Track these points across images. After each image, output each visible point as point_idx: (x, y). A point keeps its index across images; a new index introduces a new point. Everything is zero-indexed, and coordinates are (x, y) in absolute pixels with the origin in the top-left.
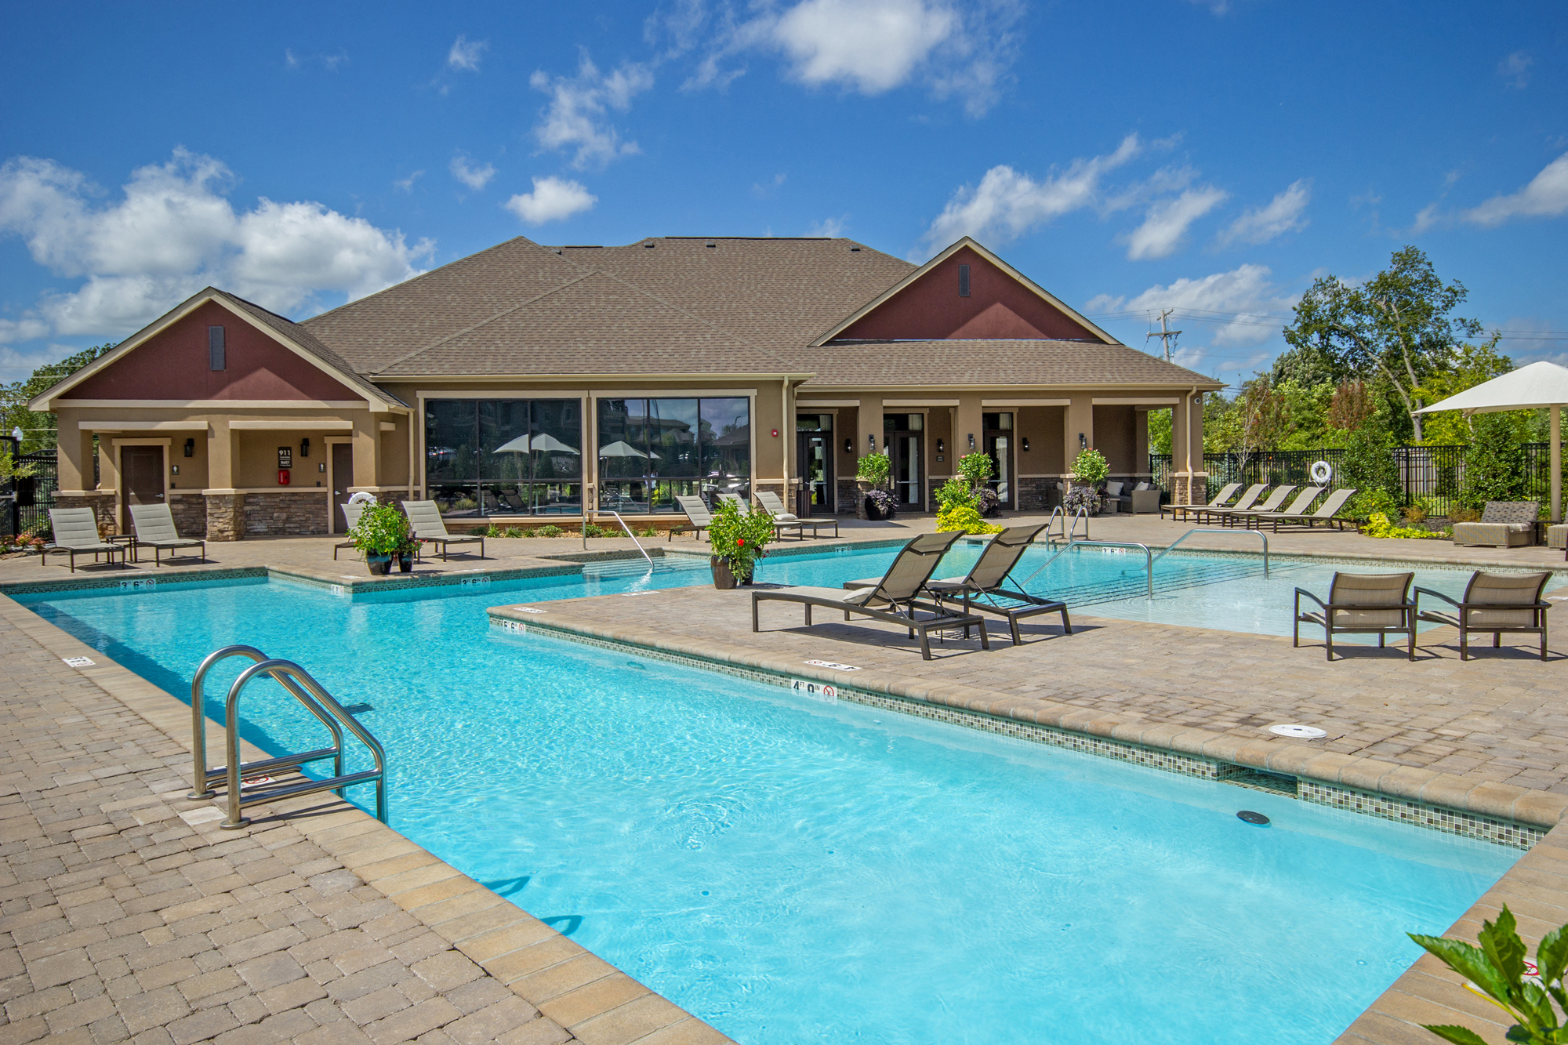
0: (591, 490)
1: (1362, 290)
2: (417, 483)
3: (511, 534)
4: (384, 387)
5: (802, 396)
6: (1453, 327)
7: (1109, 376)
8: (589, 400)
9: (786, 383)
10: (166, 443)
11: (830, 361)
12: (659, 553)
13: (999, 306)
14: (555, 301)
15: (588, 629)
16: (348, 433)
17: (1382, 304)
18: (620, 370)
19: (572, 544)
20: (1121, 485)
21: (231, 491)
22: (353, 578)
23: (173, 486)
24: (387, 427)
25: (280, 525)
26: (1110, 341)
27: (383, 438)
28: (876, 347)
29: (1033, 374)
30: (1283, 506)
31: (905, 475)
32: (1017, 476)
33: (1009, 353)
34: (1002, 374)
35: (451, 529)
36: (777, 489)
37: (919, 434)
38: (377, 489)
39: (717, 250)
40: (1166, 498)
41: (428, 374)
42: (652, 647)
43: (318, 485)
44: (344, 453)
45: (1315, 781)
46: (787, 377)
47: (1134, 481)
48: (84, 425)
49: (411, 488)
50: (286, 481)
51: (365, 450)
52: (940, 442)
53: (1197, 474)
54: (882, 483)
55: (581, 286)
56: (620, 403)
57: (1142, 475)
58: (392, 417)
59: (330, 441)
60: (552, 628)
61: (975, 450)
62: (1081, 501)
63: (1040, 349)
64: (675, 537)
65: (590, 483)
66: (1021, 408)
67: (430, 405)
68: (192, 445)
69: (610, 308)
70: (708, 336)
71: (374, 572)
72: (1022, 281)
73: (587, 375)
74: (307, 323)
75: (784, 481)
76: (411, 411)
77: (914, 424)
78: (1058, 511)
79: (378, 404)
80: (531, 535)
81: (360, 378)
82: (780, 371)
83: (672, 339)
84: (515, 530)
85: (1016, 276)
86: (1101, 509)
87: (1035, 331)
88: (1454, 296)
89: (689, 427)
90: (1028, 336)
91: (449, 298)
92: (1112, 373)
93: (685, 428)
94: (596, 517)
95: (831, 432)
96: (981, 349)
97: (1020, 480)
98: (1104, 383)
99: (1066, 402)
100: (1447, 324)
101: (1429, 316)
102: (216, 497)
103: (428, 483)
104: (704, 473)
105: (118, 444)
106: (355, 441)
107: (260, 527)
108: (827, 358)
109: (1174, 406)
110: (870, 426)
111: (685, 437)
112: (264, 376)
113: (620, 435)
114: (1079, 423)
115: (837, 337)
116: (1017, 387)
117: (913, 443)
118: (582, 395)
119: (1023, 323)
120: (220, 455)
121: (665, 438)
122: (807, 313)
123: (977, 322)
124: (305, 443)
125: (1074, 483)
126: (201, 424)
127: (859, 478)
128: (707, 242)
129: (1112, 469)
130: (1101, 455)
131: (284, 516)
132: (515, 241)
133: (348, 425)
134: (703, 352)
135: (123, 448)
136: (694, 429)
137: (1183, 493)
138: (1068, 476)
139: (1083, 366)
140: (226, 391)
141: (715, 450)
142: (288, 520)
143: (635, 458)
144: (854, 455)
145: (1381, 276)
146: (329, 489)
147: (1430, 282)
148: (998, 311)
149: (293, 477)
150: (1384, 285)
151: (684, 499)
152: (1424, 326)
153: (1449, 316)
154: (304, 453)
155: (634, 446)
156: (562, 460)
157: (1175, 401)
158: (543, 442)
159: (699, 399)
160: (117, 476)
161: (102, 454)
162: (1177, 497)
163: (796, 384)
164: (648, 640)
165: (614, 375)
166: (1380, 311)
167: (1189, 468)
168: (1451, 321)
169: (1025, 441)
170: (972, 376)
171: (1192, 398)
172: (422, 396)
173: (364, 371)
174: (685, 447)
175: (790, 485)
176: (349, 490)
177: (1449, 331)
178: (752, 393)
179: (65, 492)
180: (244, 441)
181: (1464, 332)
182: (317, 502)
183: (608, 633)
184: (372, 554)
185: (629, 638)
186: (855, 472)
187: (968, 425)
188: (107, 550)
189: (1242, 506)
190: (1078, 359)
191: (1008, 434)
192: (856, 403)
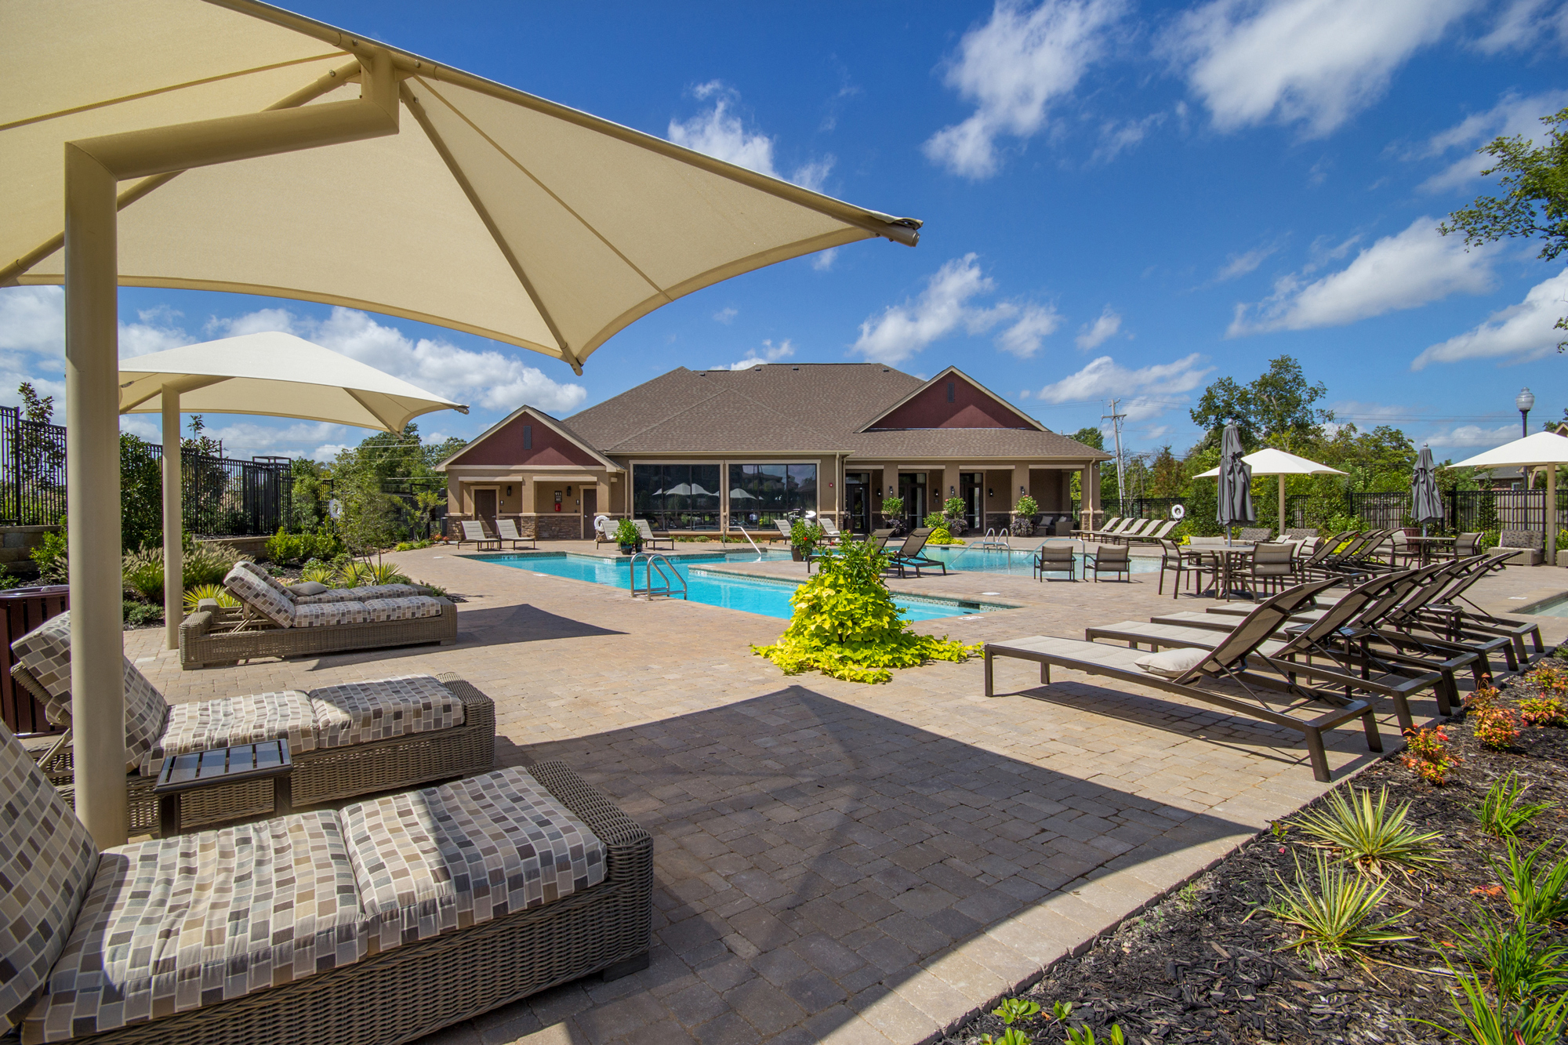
0: (725, 517)
1: (1249, 388)
2: (629, 511)
3: (682, 540)
4: (614, 458)
5: (849, 463)
6: (1315, 415)
7: (1039, 451)
8: (724, 465)
9: (838, 456)
10: (497, 488)
11: (867, 441)
12: (764, 550)
13: (972, 407)
14: (704, 407)
15: (736, 572)
16: (594, 483)
17: (1265, 397)
18: (742, 449)
19: (717, 546)
20: (1051, 518)
21: (534, 514)
22: (615, 556)
23: (500, 512)
24: (614, 480)
25: (555, 533)
26: (1043, 429)
27: (612, 486)
28: (896, 433)
29: (992, 450)
30: (1140, 531)
31: (914, 511)
32: (985, 512)
33: (978, 437)
34: (972, 450)
35: (654, 536)
36: (832, 517)
37: (923, 486)
38: (610, 514)
39: (799, 372)
40: (1077, 526)
41: (635, 451)
42: (764, 577)
43: (576, 512)
44: (591, 495)
45: (984, 604)
46: (838, 452)
47: (1060, 515)
48: (461, 479)
49: (626, 514)
50: (559, 510)
51: (603, 493)
52: (936, 491)
53: (1096, 512)
54: (897, 515)
55: (719, 398)
56: (740, 466)
57: (1065, 512)
58: (617, 475)
59: (582, 488)
60: (719, 572)
61: (954, 495)
62: (1020, 527)
63: (998, 434)
64: (772, 543)
65: (724, 512)
66: (988, 470)
67: (636, 467)
68: (512, 490)
69: (736, 412)
70: (793, 429)
71: (624, 553)
72: (987, 392)
73: (724, 452)
74: (565, 421)
75: (836, 512)
76: (626, 471)
77: (920, 479)
78: (1005, 532)
79: (611, 468)
80: (693, 541)
81: (600, 453)
82: (834, 449)
83: (772, 430)
84: (683, 538)
85: (983, 390)
86: (1033, 533)
87: (995, 422)
88: (1314, 393)
89: (781, 478)
90: (990, 426)
91: (643, 405)
92: (1042, 450)
93: (779, 480)
94: (728, 532)
95: (868, 484)
96: (961, 434)
97: (987, 515)
98: (1036, 456)
99: (1012, 467)
100: (1311, 412)
101: (1298, 405)
102: (526, 517)
103: (635, 512)
104: (790, 509)
105: (473, 488)
106: (598, 488)
107: (546, 535)
108: (864, 440)
109: (1081, 470)
110: (891, 481)
111: (779, 486)
112: (551, 452)
113: (738, 485)
114: (1020, 480)
115: (872, 426)
116: (981, 457)
117: (919, 491)
118: (721, 462)
119: (988, 418)
120: (528, 495)
121: (766, 486)
122: (854, 412)
123: (959, 416)
124: (569, 488)
125: (1017, 516)
126: (518, 478)
127: (883, 512)
128: (794, 367)
129: (1041, 508)
130: (1034, 499)
131: (558, 529)
132: (678, 369)
133: (594, 479)
134: (790, 438)
135: (476, 491)
136: (784, 481)
137: (1087, 524)
138: (1013, 512)
139: (1024, 445)
140: (532, 459)
141: (797, 494)
142: (559, 531)
143: (748, 499)
144: (881, 498)
145: (1263, 377)
146: (581, 514)
147: (1298, 381)
148: (971, 410)
149: (562, 508)
150: (1264, 383)
151: (778, 522)
152: (1295, 413)
153: (1311, 407)
154: (569, 494)
155: (749, 491)
156: (703, 500)
157: (1083, 467)
158: (696, 489)
159: (787, 465)
160: (473, 506)
161: (465, 494)
162: (1083, 526)
163: (843, 457)
164: (763, 575)
165: (739, 451)
166: (1263, 402)
167: (1091, 508)
168: (1314, 411)
169: (991, 491)
170: (953, 451)
171: (1093, 465)
172: (632, 462)
173: (601, 449)
174: (779, 492)
175: (840, 515)
176: (595, 514)
177: (1312, 417)
178: (818, 462)
179: (452, 514)
180: (540, 487)
181: (1321, 419)
182: (575, 521)
183: (745, 573)
184: (623, 544)
185: (754, 574)
186: (881, 508)
187: (951, 481)
188: (488, 542)
189: (1144, 534)
190: (1021, 441)
191: (980, 485)
192: (882, 467)
